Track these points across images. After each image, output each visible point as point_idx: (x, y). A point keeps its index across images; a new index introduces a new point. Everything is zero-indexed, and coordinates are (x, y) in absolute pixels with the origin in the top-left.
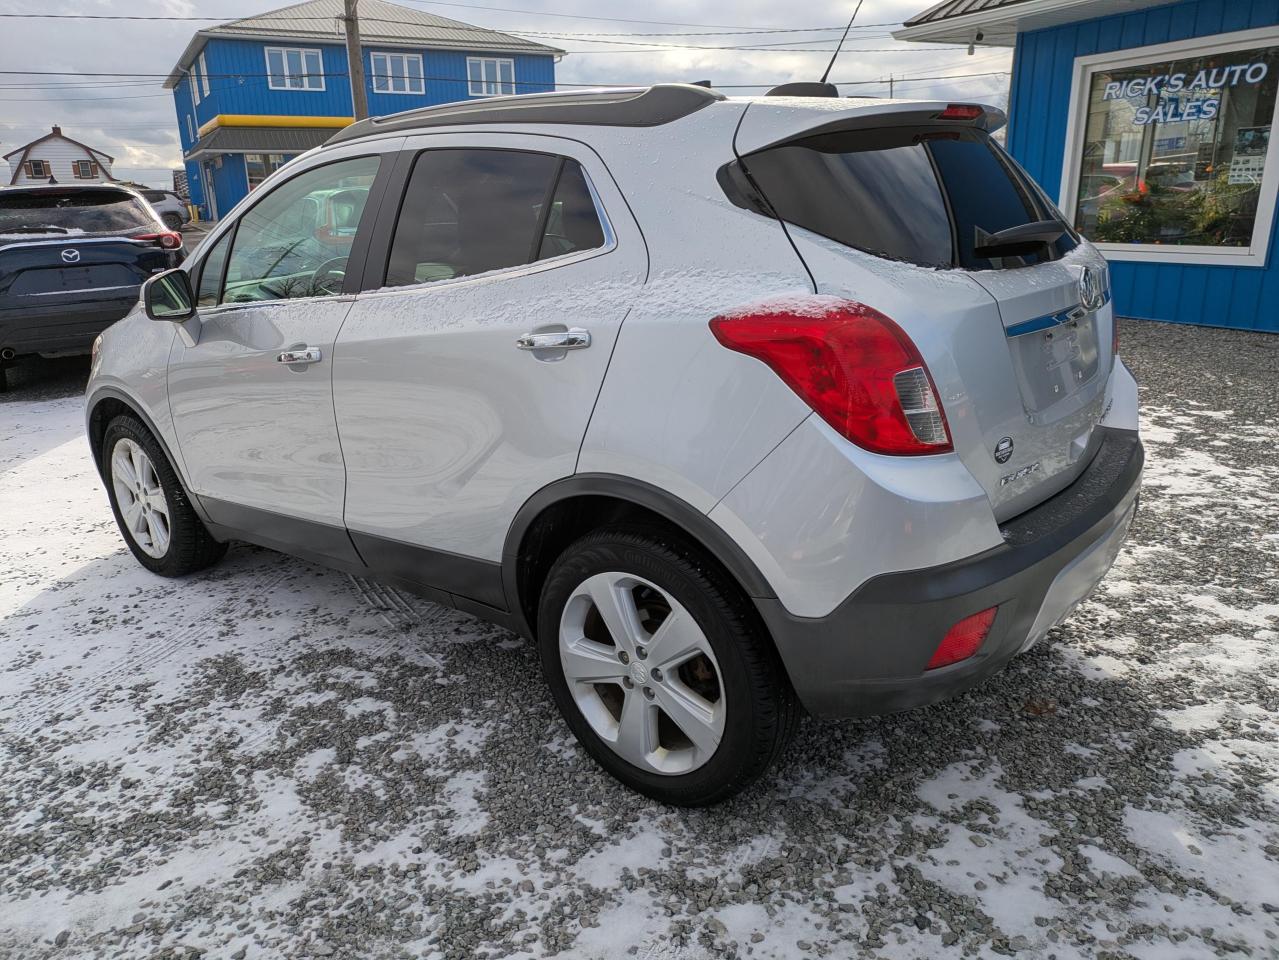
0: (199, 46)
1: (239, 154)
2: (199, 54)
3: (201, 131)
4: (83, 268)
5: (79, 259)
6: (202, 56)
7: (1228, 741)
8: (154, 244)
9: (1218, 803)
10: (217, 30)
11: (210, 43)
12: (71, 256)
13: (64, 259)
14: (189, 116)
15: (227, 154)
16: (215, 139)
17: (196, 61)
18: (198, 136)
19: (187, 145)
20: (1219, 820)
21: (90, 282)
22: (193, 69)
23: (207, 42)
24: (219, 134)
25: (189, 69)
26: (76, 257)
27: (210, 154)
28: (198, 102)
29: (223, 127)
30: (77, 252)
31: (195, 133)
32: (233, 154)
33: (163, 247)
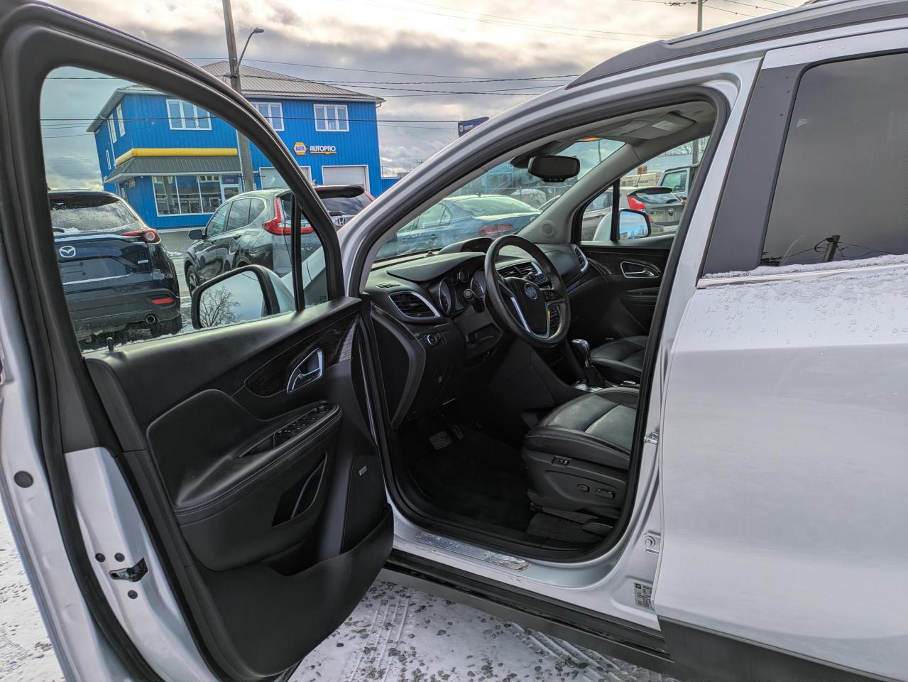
0: (117, 100)
1: (148, 176)
2: (117, 105)
3: (117, 161)
4: (78, 262)
5: (75, 254)
6: (119, 107)
8: (139, 240)
10: (131, 88)
11: (126, 98)
12: (68, 252)
13: (62, 255)
14: (107, 151)
15: (139, 177)
16: (130, 166)
17: (114, 111)
18: (115, 165)
19: (105, 172)
21: (84, 274)
22: (111, 117)
23: (123, 98)
24: (133, 161)
25: (108, 117)
26: (72, 252)
27: (127, 177)
28: (115, 140)
29: (136, 157)
30: (73, 249)
31: (112, 162)
32: (144, 176)
33: (146, 242)
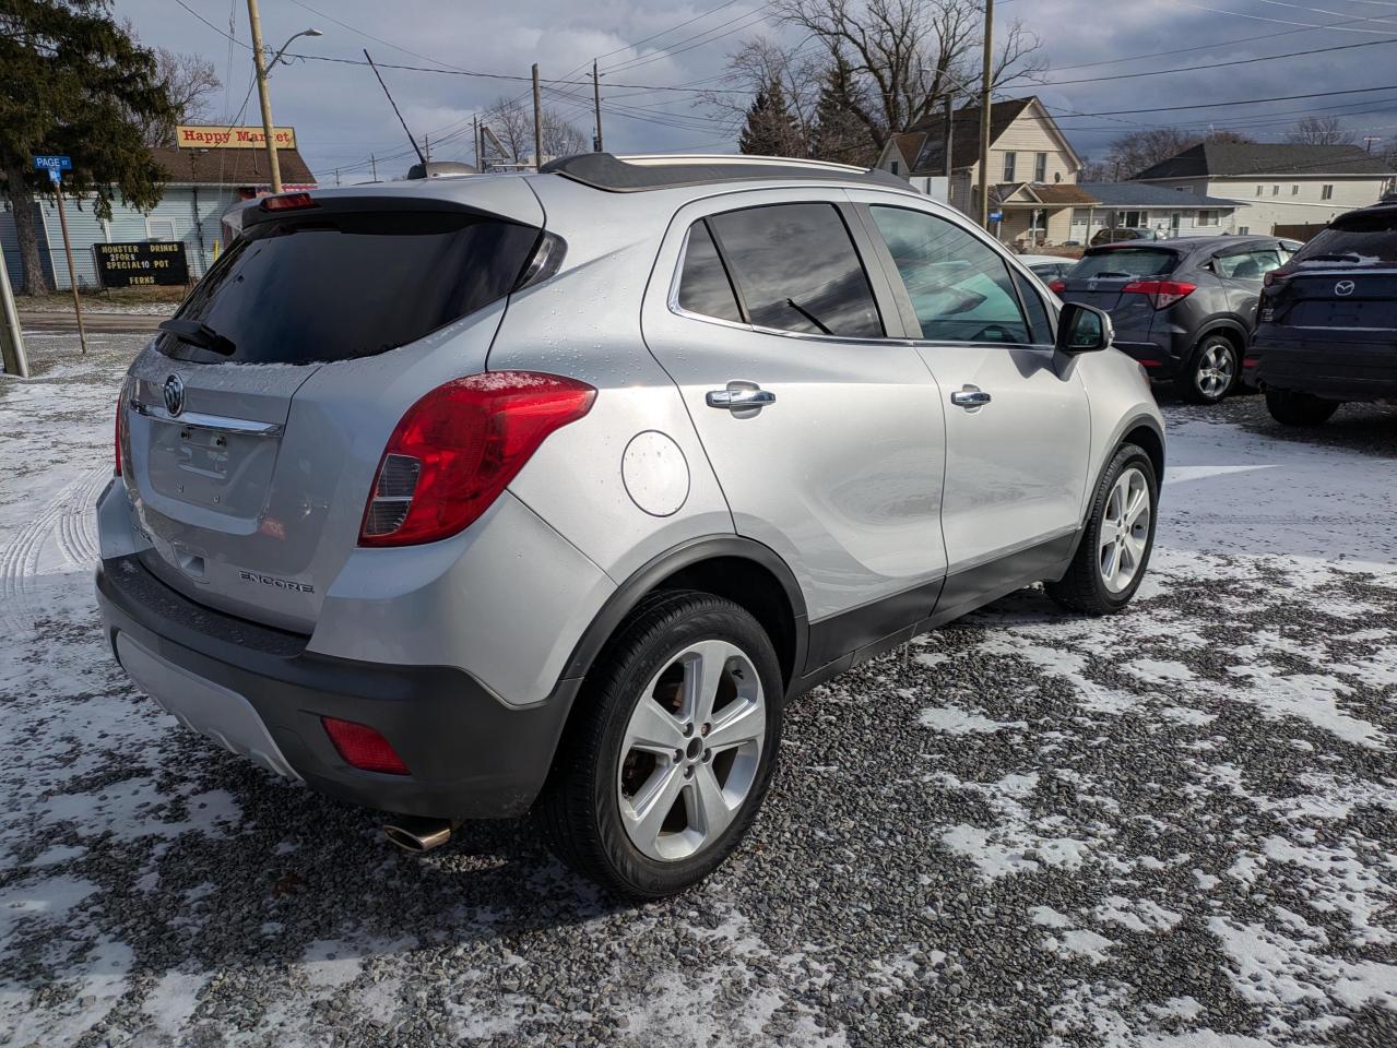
4: (1356, 303)
7: (113, 1004)
9: (45, 945)
20: (28, 938)
21: (1357, 319)
26: (1349, 289)
30: (1353, 285)
